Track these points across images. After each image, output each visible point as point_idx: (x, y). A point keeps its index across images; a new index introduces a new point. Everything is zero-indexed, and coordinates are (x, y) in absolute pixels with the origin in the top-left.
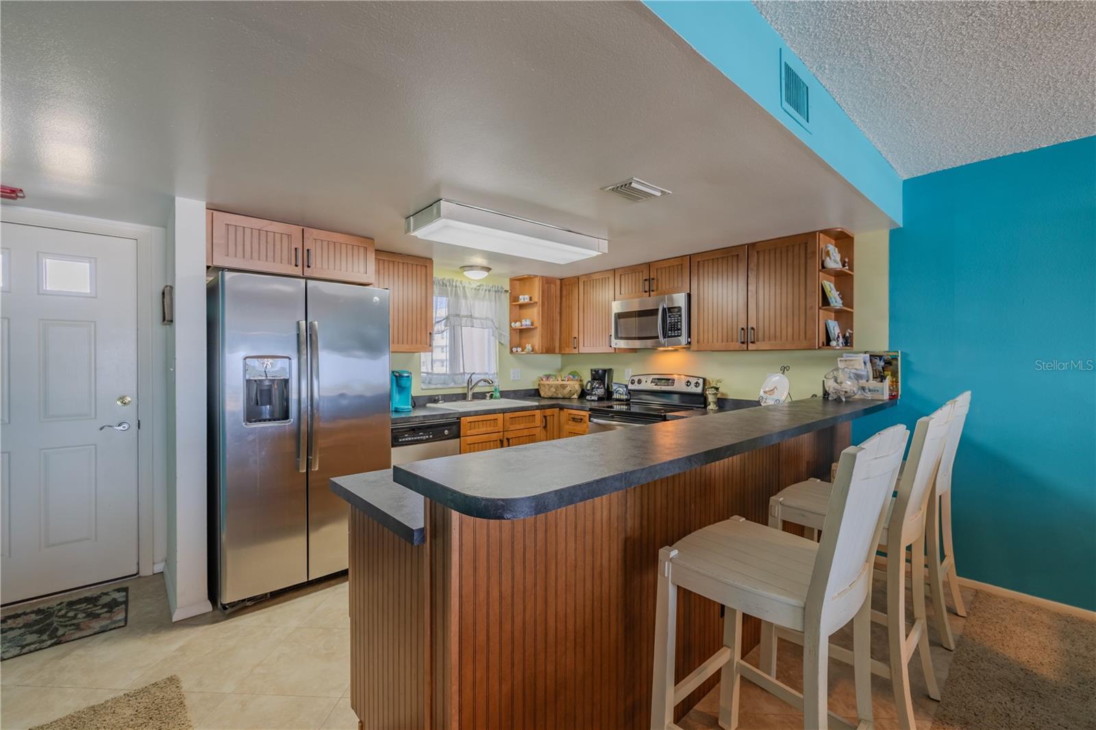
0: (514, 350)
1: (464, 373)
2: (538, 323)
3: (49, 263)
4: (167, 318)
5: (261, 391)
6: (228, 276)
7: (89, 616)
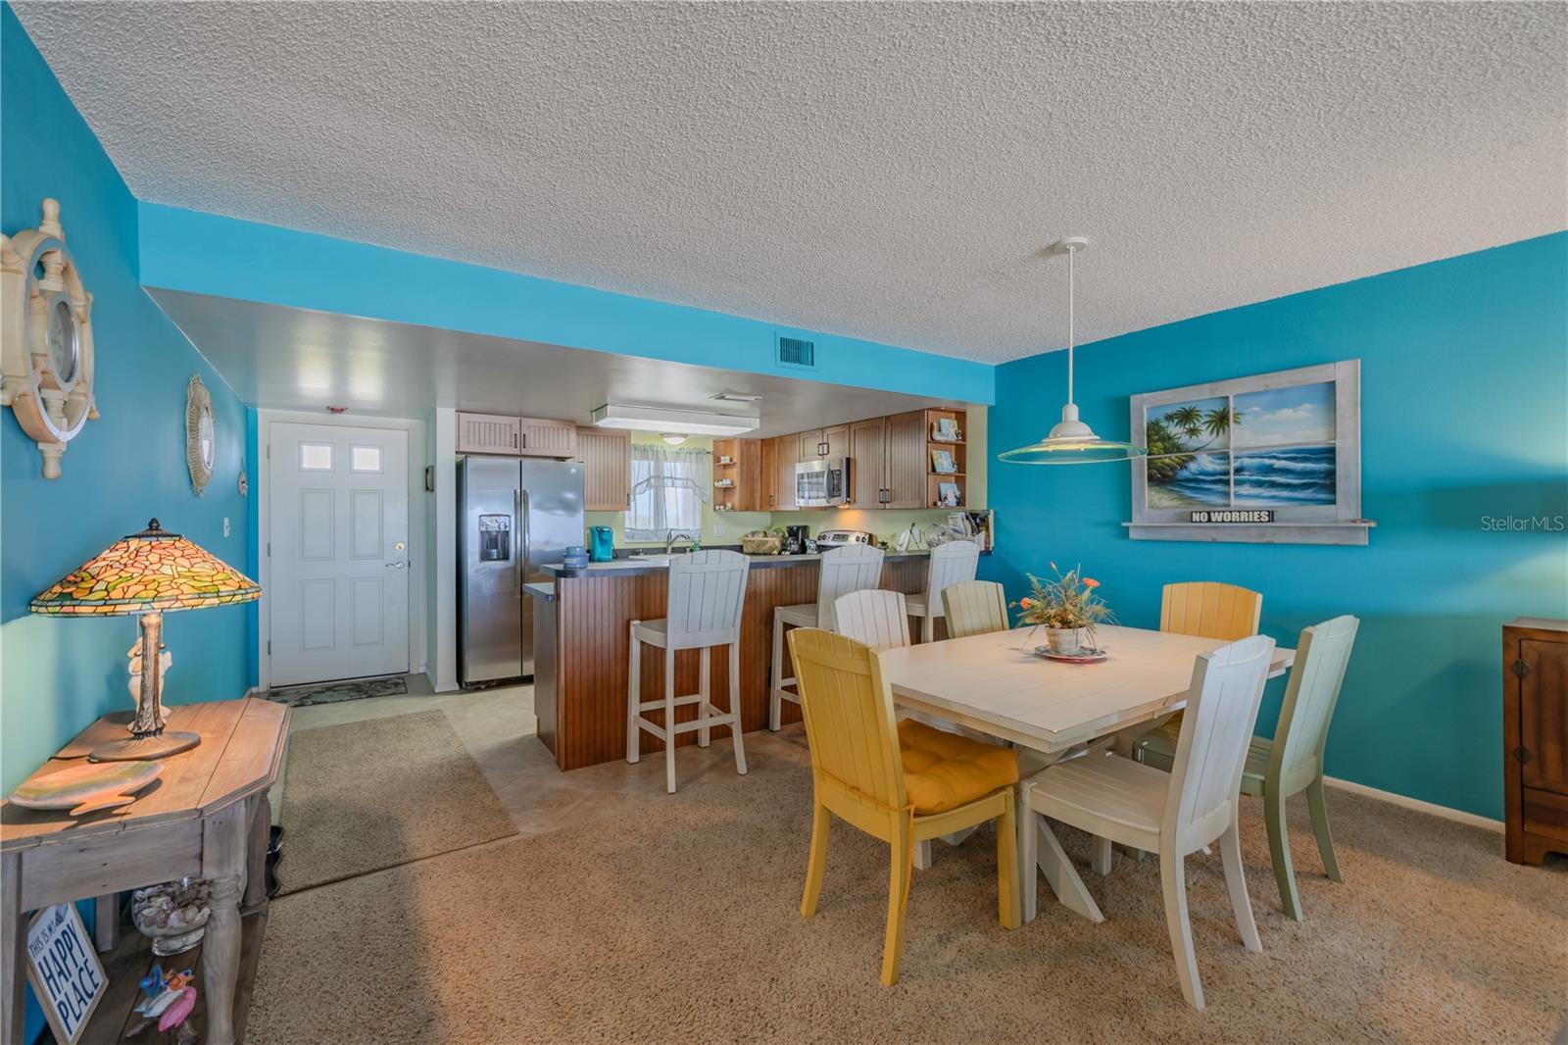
0: (717, 507)
1: (667, 529)
2: (737, 484)
3: (356, 451)
4: (429, 488)
5: (491, 539)
6: (470, 457)
7: (383, 687)
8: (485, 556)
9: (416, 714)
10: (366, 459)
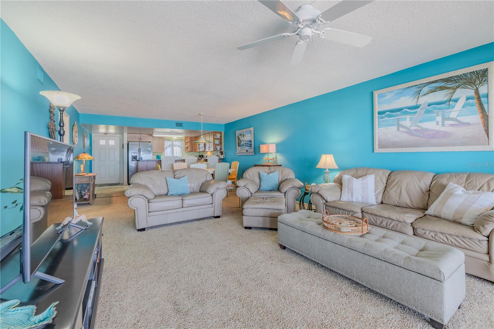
0: (185, 151)
1: (174, 156)
2: (189, 146)
4: (123, 148)
5: (133, 157)
6: (130, 142)
8: (132, 161)
10: (112, 143)
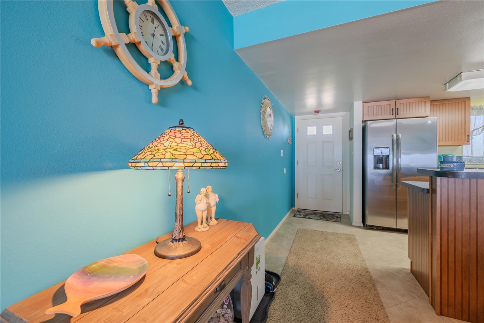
3: (324, 127)
4: (351, 138)
5: (379, 159)
6: (369, 122)
7: (332, 217)
8: (376, 168)
9: (344, 234)
